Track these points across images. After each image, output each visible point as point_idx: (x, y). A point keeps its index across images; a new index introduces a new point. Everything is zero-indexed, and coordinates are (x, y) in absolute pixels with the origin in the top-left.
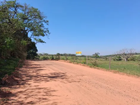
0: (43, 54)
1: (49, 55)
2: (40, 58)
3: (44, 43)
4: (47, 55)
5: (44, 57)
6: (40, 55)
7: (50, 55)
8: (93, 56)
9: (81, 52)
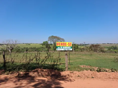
9: (71, 43)
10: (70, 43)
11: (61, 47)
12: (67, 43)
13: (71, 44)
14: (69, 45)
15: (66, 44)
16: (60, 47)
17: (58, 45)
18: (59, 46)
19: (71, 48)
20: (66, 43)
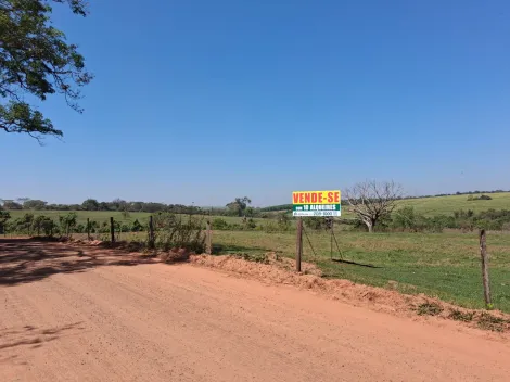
0: (21, 203)
1: (48, 208)
2: (9, 221)
3: (49, 137)
4: (40, 209)
5: (29, 218)
6: (7, 210)
7: (52, 208)
8: (228, 209)
9: (336, 194)
10: (333, 192)
11: (306, 207)
12: (325, 194)
13: (336, 197)
14: (330, 200)
15: (320, 197)
16: (302, 206)
17: (296, 201)
18: (299, 203)
19: (338, 209)
20: (320, 194)
